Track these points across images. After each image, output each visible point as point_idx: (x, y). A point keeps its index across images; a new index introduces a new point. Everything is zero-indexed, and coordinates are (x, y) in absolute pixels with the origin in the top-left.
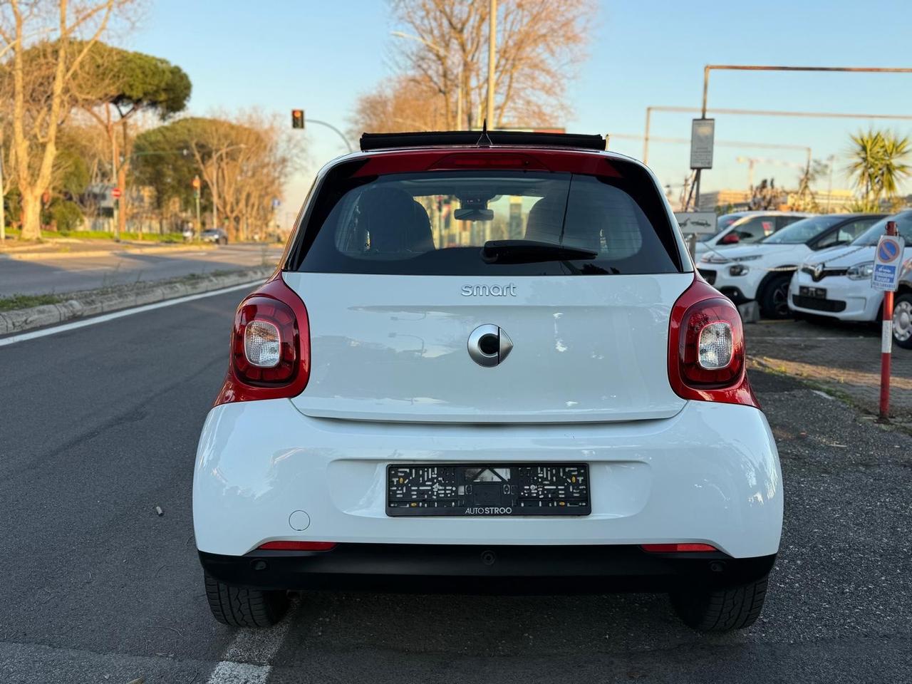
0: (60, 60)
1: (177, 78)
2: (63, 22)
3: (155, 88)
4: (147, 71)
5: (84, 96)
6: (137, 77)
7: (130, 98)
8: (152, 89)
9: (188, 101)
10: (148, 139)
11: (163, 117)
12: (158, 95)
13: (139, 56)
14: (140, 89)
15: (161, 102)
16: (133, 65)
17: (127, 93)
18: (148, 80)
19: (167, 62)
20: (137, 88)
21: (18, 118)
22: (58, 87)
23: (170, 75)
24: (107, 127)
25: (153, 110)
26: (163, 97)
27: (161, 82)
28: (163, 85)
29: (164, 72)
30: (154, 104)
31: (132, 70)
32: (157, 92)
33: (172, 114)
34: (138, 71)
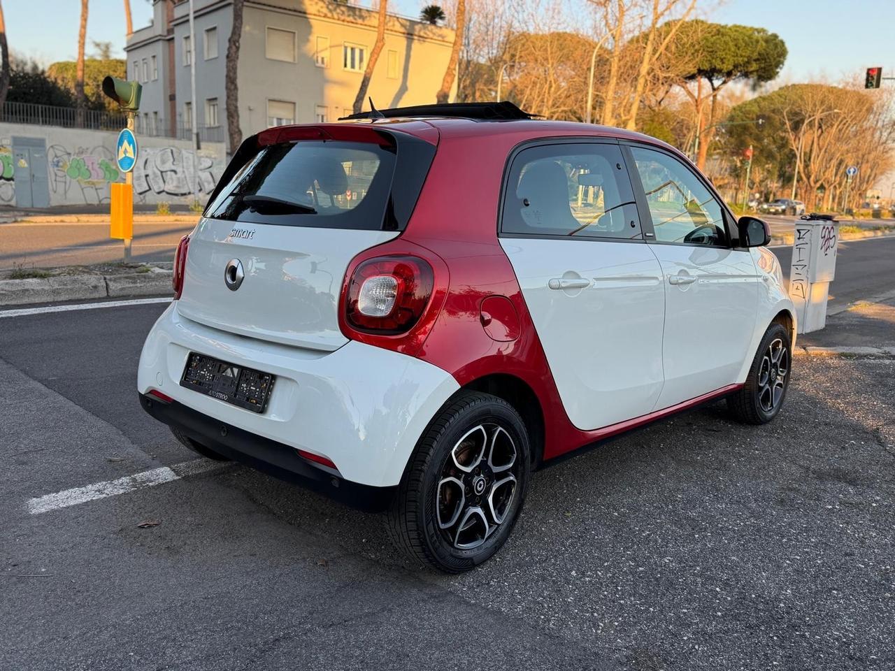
0: (649, 43)
1: (771, 46)
2: (655, 8)
3: (746, 59)
4: (741, 43)
5: (664, 75)
6: (729, 50)
7: (720, 71)
8: (742, 61)
9: (781, 68)
10: (743, 110)
11: (754, 88)
12: (749, 66)
13: (736, 28)
14: (731, 61)
15: (751, 72)
16: (727, 38)
17: (718, 67)
18: (739, 52)
19: (763, 31)
20: (729, 60)
21: (609, 100)
22: (645, 68)
23: (764, 44)
24: (696, 101)
25: (746, 80)
26: (754, 66)
27: (753, 52)
28: (755, 56)
29: (757, 41)
30: (746, 75)
31: (726, 43)
32: (748, 62)
33: (763, 83)
34: (731, 44)
